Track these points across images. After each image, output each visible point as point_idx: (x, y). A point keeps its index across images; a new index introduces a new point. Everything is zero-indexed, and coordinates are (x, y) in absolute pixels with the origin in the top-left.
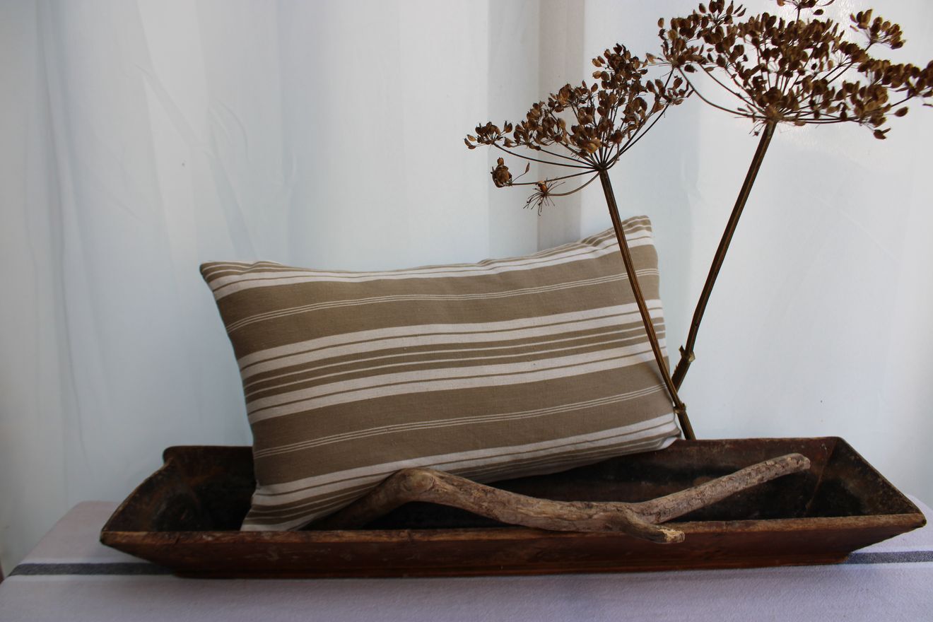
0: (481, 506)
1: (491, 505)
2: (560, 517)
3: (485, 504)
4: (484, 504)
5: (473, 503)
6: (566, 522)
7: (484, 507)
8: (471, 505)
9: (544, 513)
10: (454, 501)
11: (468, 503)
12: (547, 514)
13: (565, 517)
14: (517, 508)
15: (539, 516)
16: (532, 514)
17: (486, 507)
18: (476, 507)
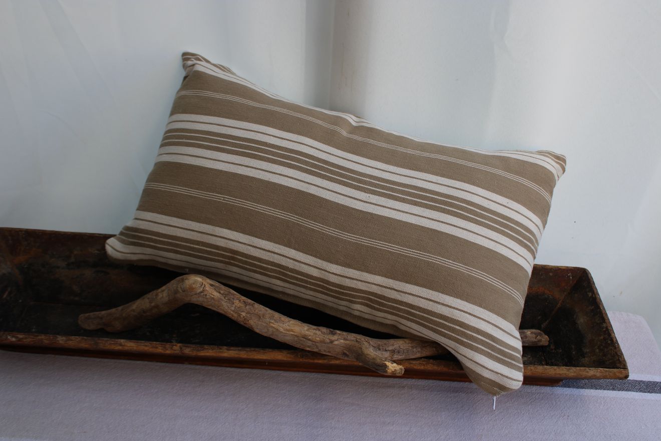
0: (239, 315)
1: (248, 315)
2: (305, 337)
3: (244, 314)
4: (242, 313)
5: (233, 311)
6: (310, 342)
7: (242, 316)
8: (232, 312)
9: (292, 331)
10: (218, 307)
11: (229, 311)
12: (294, 332)
13: (309, 338)
14: (270, 322)
15: (288, 333)
16: (282, 330)
17: (244, 317)
18: (235, 315)
